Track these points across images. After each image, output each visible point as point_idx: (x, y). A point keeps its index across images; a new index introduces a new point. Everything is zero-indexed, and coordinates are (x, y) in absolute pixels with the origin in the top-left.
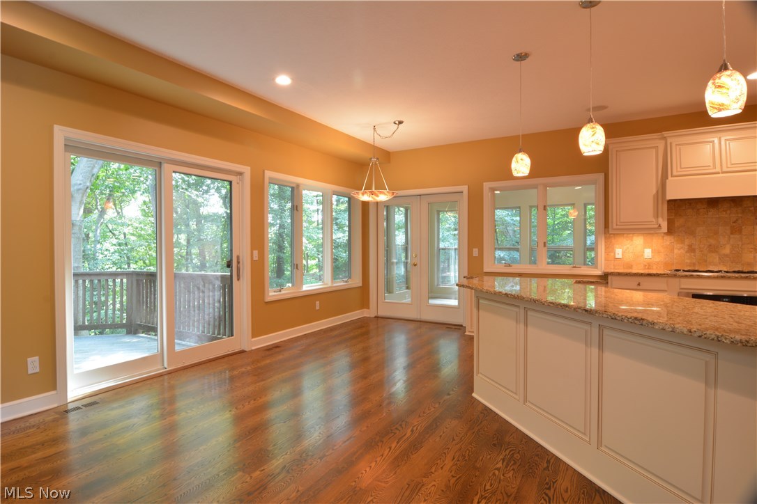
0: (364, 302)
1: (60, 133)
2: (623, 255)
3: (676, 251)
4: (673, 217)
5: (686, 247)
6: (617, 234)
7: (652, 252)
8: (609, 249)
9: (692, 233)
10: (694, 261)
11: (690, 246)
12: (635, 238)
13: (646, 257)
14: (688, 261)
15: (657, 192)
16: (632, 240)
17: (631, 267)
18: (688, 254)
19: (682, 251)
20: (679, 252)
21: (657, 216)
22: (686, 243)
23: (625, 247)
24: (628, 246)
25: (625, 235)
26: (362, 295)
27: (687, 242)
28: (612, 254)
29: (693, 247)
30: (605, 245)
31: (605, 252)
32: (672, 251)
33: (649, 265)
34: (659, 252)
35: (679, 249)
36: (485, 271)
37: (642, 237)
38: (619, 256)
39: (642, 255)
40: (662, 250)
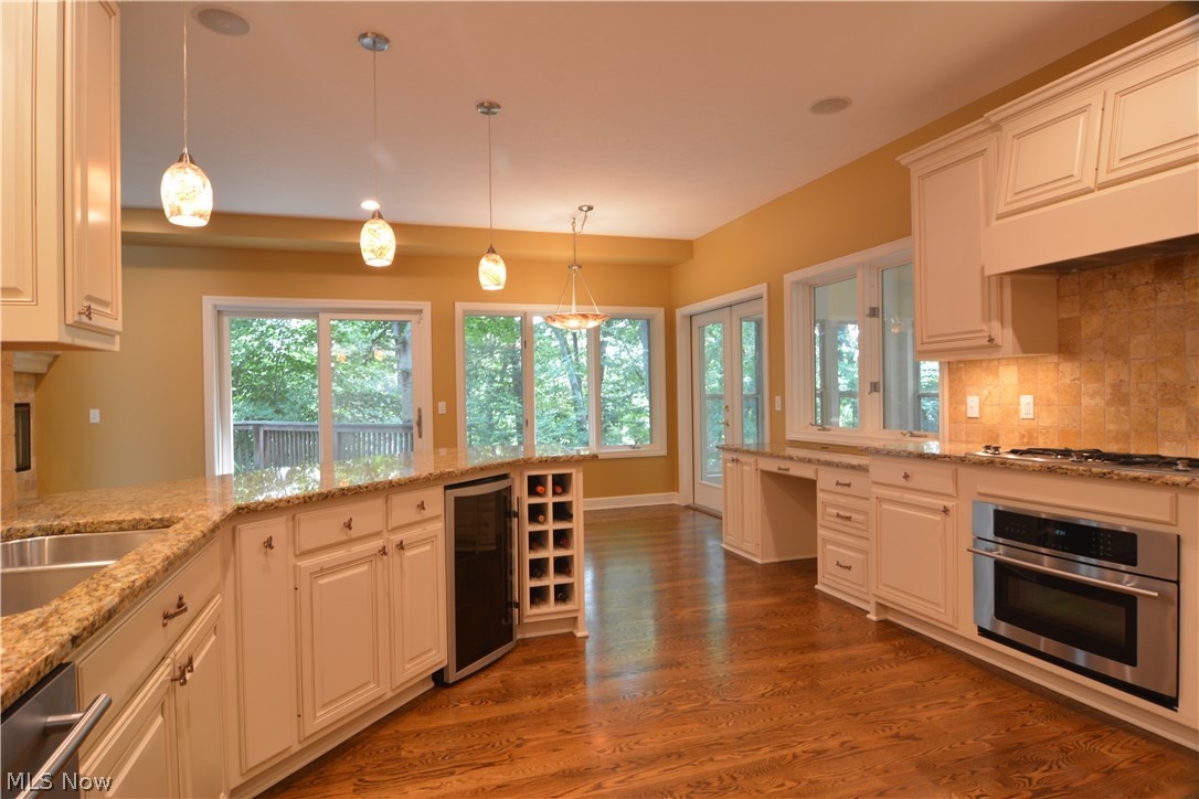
0: (672, 484)
1: (209, 303)
2: (981, 409)
3: (1085, 401)
4: (1076, 314)
5: (1109, 391)
6: (972, 362)
7: (1035, 403)
8: (957, 399)
9: (1118, 352)
10: (1126, 427)
11: (1116, 387)
13: (1023, 415)
14: (1111, 427)
16: (996, 374)
17: (995, 438)
18: (1112, 409)
19: (1098, 400)
20: (1093, 403)
21: (987, 318)
22: (1108, 380)
23: (985, 392)
24: (990, 388)
25: (984, 364)
26: (666, 469)
27: (1110, 376)
28: (963, 408)
29: (1124, 390)
30: (950, 388)
31: (951, 404)
32: (1077, 399)
33: (1030, 434)
34: (1049, 404)
35: (1092, 396)
37: (1015, 368)
38: (973, 412)
39: (1017, 411)
40: (1054, 397)
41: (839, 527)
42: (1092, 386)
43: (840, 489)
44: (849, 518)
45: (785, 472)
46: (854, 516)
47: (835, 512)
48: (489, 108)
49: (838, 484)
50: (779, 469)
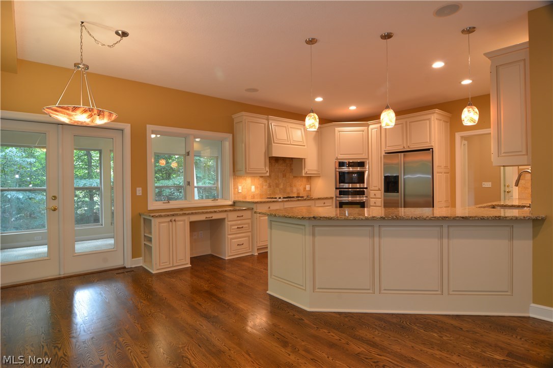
2: (242, 190)
3: (264, 187)
6: (239, 177)
7: (255, 188)
8: (236, 187)
11: (269, 184)
12: (247, 179)
15: (265, 151)
16: (246, 180)
17: (245, 198)
21: (265, 166)
24: (244, 184)
25: (243, 177)
28: (237, 190)
30: (233, 184)
31: (233, 188)
32: (263, 187)
33: (253, 197)
34: (258, 188)
36: (149, 209)
37: (250, 179)
38: (240, 191)
39: (251, 190)
40: (259, 186)
41: (238, 232)
42: (265, 184)
43: (239, 218)
44: (242, 227)
45: (211, 219)
46: (244, 226)
47: (237, 227)
48: (311, 42)
49: (238, 216)
50: (206, 218)
